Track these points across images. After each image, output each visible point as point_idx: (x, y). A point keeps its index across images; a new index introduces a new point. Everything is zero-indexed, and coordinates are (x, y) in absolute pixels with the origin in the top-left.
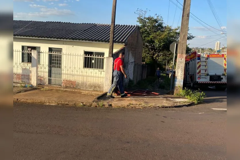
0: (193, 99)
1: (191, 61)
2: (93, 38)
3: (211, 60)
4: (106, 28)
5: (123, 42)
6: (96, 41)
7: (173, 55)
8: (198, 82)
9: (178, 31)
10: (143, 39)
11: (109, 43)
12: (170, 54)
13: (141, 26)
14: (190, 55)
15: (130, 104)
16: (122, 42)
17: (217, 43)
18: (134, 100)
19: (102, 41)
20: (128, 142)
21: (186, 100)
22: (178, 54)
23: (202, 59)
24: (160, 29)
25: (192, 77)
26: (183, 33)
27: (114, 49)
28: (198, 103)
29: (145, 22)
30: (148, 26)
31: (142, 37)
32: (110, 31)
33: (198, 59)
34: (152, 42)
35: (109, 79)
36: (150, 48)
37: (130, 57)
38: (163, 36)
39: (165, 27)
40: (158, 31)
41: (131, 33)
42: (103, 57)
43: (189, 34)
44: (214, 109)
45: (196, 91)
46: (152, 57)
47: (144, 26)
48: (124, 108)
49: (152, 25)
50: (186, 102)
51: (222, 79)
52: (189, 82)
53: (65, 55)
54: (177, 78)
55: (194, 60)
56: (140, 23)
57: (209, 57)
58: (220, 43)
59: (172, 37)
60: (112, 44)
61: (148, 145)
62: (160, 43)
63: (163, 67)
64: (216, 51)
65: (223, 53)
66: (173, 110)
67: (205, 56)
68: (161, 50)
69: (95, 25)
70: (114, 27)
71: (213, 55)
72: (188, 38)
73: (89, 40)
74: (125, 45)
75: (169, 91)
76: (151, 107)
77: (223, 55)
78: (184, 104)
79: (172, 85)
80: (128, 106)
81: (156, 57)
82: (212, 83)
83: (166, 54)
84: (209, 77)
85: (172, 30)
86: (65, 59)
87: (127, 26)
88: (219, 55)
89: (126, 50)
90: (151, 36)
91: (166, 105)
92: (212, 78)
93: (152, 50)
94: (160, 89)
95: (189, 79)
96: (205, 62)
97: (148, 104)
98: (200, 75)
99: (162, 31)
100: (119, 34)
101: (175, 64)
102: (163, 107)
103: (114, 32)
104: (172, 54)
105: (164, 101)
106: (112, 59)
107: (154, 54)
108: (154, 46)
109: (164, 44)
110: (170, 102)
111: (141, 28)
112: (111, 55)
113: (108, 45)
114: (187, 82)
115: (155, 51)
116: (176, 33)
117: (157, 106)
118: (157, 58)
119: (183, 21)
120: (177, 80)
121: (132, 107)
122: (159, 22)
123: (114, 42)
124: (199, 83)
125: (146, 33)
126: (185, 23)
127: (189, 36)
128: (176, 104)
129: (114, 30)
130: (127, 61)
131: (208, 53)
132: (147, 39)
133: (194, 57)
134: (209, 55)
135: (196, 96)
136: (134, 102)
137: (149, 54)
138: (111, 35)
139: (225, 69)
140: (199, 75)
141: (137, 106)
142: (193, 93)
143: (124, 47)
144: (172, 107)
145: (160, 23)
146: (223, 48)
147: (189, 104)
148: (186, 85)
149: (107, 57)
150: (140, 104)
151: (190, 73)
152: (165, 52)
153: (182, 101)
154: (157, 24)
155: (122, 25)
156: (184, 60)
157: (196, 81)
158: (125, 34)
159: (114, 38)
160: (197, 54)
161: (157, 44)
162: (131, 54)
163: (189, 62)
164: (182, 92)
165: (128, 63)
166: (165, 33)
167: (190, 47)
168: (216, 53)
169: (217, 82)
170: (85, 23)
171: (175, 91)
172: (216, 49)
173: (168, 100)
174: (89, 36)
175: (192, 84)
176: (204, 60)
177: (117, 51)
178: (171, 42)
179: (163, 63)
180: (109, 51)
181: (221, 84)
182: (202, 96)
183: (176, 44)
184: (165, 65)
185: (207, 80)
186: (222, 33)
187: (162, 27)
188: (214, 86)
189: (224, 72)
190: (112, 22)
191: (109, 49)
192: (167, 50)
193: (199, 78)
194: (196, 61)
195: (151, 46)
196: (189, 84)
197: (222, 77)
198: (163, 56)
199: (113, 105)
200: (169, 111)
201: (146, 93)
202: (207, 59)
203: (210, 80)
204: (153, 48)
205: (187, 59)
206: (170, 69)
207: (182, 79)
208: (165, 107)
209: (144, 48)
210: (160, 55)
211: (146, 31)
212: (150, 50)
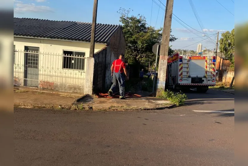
0: (175, 101)
1: (174, 63)
2: (73, 37)
3: (193, 62)
4: (87, 27)
5: (105, 42)
6: (76, 40)
7: (156, 56)
8: (179, 84)
9: (161, 32)
10: (125, 39)
11: (90, 43)
12: (152, 56)
13: (124, 26)
14: (172, 57)
15: (112, 107)
16: (103, 42)
17: (199, 45)
18: (116, 102)
19: (83, 41)
20: (108, 146)
21: (168, 102)
22: (160, 56)
23: (184, 61)
24: (143, 30)
25: (174, 79)
26: (165, 34)
27: (95, 49)
28: (180, 105)
29: (128, 22)
30: (131, 26)
31: (124, 37)
32: (91, 30)
33: (180, 61)
34: (134, 42)
35: (90, 80)
36: (133, 49)
37: (112, 58)
38: (145, 37)
39: (148, 28)
40: (141, 32)
41: (113, 33)
42: (83, 57)
43: (172, 35)
44: (195, 111)
45: (178, 93)
46: (135, 58)
47: (126, 26)
48: (105, 110)
49: (135, 26)
50: (167, 104)
51: (203, 81)
52: (171, 84)
53: (42, 54)
54: (160, 80)
55: (176, 62)
56: (122, 23)
57: (191, 59)
58: (202, 45)
59: (155, 38)
60: (93, 44)
61: (129, 148)
62: (143, 43)
63: (146, 68)
64: (198, 53)
65: (204, 55)
66: (155, 112)
67: (186, 58)
68: (144, 51)
69: (75, 24)
70: (96, 26)
71: (195, 57)
72: (171, 40)
73: (69, 39)
74: (107, 45)
75: (151, 93)
76: (133, 109)
77: (204, 58)
78: (166, 106)
79: (154, 87)
80: (109, 108)
81: (139, 58)
82: (194, 85)
83: (149, 55)
84: (190, 79)
85: (155, 31)
86: (42, 59)
87: (109, 25)
88: (201, 57)
89: (108, 51)
90: (134, 37)
91: (148, 107)
92: (194, 80)
93: (135, 52)
94: (143, 91)
95: (171, 82)
96: (187, 64)
97: (130, 106)
98: (182, 77)
99: (145, 32)
100: (100, 33)
101: (157, 65)
102: (145, 109)
103: (95, 31)
104: (154, 55)
105: (147, 104)
106: (93, 59)
107: (137, 56)
108: (137, 47)
109: (147, 46)
110: (152, 104)
111: (124, 28)
112: (92, 55)
113: (89, 44)
114: (169, 84)
115: (138, 52)
116: (159, 34)
117: (139, 108)
118: (140, 60)
119: (165, 22)
120: (160, 82)
121: (114, 110)
122: (142, 22)
123: (95, 41)
124: (181, 85)
125: (128, 33)
126: (167, 25)
127: (172, 37)
128: (158, 106)
129: (95, 29)
130: (109, 62)
131: (190, 55)
132: (129, 39)
133: (176, 59)
134: (191, 58)
135: (178, 98)
136: (115, 105)
137: (132, 55)
138: (92, 35)
139: (206, 71)
140: (180, 77)
141: (119, 108)
142: (175, 95)
143: (106, 47)
144: (154, 109)
145: (143, 24)
146: (205, 51)
147: (170, 106)
148: (168, 87)
149: (87, 58)
150: (122, 106)
151: (172, 75)
152: (148, 53)
153: (164, 103)
154: (140, 24)
155: (104, 25)
156: (166, 62)
157: (178, 83)
158: (107, 33)
159: (95, 37)
160: (179, 56)
161: (140, 45)
162: (113, 55)
163: (172, 64)
164: (163, 94)
165: (110, 64)
166: (148, 34)
167: (172, 48)
168: (198, 55)
169: (199, 84)
170: (65, 21)
171: (157, 93)
172: (198, 51)
173: (150, 103)
174: (69, 34)
175: (174, 86)
176: (186, 62)
177: (98, 51)
178: (153, 43)
179: (146, 64)
180: (90, 51)
181: (203, 86)
182: (183, 98)
183: (158, 45)
184: (148, 66)
185: (188, 82)
186: (204, 35)
187: (145, 28)
188: (196, 88)
189: (205, 75)
190: (93, 21)
191: (90, 49)
192: (149, 52)
193: (181, 80)
194: (178, 63)
195: (134, 47)
196: (171, 86)
197: (203, 79)
198: (146, 57)
199: (94, 108)
200: (151, 113)
201: (129, 95)
202: (189, 61)
203: (192, 82)
204: (136, 49)
205: (170, 61)
206: (153, 70)
207: (164, 81)
208: (147, 109)
209: (127, 49)
210: (143, 56)
211: (129, 31)
212: (133, 51)
